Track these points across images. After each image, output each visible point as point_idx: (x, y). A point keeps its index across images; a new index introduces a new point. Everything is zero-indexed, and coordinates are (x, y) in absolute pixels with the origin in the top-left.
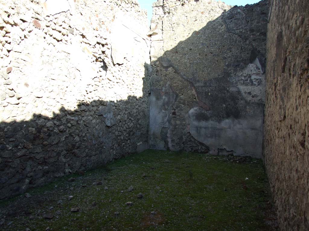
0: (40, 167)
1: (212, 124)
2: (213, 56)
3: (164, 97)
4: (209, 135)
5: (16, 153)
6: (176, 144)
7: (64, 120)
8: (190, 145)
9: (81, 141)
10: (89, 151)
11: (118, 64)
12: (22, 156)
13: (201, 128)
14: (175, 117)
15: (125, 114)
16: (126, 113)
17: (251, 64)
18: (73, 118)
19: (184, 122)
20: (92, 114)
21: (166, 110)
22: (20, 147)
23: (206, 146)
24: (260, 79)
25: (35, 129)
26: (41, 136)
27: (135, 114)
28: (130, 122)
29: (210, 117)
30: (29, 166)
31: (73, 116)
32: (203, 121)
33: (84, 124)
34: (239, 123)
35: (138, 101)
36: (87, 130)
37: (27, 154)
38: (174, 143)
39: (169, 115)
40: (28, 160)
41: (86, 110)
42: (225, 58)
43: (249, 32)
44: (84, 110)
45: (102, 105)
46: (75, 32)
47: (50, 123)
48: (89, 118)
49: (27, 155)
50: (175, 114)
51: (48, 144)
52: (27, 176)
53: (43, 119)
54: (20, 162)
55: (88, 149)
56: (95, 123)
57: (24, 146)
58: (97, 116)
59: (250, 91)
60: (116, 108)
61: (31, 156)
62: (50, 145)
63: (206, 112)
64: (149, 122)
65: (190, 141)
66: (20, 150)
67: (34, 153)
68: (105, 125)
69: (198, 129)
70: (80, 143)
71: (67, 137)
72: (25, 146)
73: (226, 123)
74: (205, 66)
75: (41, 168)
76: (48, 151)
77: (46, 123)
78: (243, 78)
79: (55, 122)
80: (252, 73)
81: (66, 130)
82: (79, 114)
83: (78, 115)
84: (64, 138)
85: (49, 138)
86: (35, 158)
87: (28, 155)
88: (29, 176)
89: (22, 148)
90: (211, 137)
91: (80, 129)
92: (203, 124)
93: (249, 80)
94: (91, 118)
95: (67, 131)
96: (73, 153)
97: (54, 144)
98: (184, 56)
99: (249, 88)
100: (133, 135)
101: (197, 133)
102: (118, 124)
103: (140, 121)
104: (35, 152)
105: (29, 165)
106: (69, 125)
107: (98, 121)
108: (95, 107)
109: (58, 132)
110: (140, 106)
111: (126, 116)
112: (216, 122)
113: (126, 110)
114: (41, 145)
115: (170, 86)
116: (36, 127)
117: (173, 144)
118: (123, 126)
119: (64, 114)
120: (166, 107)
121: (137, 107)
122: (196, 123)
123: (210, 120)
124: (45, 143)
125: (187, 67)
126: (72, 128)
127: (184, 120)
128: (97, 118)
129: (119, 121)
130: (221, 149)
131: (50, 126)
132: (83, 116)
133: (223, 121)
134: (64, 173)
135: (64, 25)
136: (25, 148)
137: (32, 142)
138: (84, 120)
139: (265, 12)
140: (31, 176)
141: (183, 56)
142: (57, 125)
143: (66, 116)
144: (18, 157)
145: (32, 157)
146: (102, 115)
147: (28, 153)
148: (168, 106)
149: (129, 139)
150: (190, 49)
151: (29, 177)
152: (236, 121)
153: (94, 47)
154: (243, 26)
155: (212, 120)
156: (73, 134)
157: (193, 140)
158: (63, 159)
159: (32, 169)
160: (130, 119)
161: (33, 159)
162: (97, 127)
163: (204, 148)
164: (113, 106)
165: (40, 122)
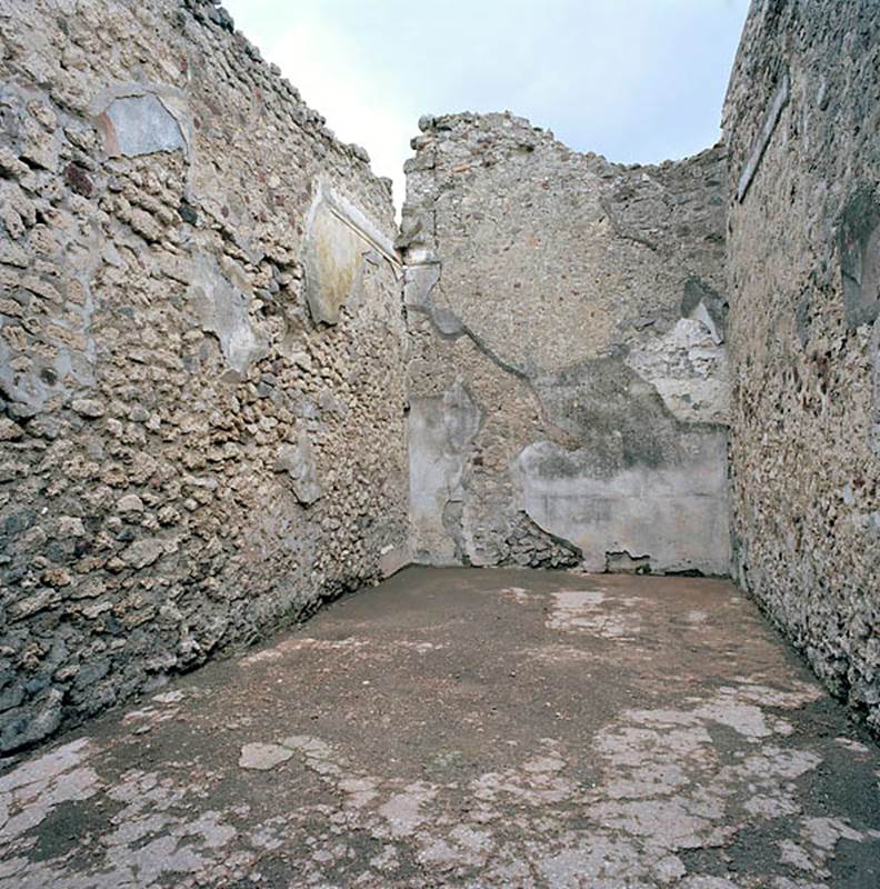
0: (99, 644)
1: (586, 486)
2: (581, 300)
3: (447, 418)
4: (580, 518)
5: (13, 603)
6: (488, 545)
7: (174, 488)
8: (528, 548)
9: (226, 551)
10: (250, 579)
11: (323, 322)
12: (37, 613)
13: (555, 497)
14: (480, 472)
15: (348, 467)
16: (350, 463)
17: (687, 321)
18: (201, 482)
19: (508, 485)
20: (257, 468)
21: (454, 451)
22: (27, 583)
23: (572, 546)
24: (713, 359)
25: (79, 520)
26: (101, 540)
27: (372, 467)
28: (361, 489)
29: (581, 467)
30: (63, 642)
31: (201, 476)
32: (562, 477)
33: (235, 500)
34: (662, 481)
35: (378, 431)
36: (245, 518)
37: (53, 606)
38: (481, 543)
39: (465, 467)
40: (59, 625)
41: (238, 458)
42: (613, 306)
43: (675, 235)
44: (233, 458)
45: (283, 441)
46: (201, 218)
47: (130, 499)
48: (249, 479)
49: (55, 609)
50: (481, 464)
51: (126, 567)
52: (54, 680)
53: (107, 488)
54: (31, 633)
55: (247, 573)
56: (265, 495)
57: (42, 579)
58: (271, 475)
59: (687, 392)
60: (322, 451)
61: (69, 610)
62: (133, 571)
63: (567, 455)
64: (408, 489)
65: (525, 536)
66: (28, 593)
67: (76, 600)
68: (296, 501)
69: (547, 500)
70: (224, 556)
71: (184, 541)
72: (47, 579)
73: (625, 482)
74: (560, 331)
75: (103, 645)
76: (123, 588)
77: (116, 501)
78: (667, 358)
79: (147, 495)
80: (691, 344)
81: (182, 518)
82: (218, 469)
83: (217, 472)
84: (174, 543)
85: (127, 547)
86: (83, 615)
87: (59, 607)
88: (63, 677)
89: (38, 587)
90: (586, 521)
91: (224, 515)
92: (561, 486)
93: (682, 363)
94: (256, 481)
95: (185, 522)
96: (202, 591)
97: (145, 566)
98: (499, 304)
99: (685, 386)
100: (368, 526)
101: (546, 512)
102: (328, 497)
103: (386, 486)
104: (83, 595)
105: (62, 638)
106: (192, 504)
107: (273, 489)
108: (266, 447)
109: (158, 526)
110: (383, 445)
111: (350, 472)
112: (596, 479)
113: (349, 457)
114: (103, 571)
115: (464, 388)
116: (84, 514)
117: (479, 546)
118: (342, 501)
119: (174, 470)
120: (456, 445)
121: (377, 446)
122: (541, 486)
123: (581, 475)
124: (116, 562)
125: (509, 334)
126: (200, 511)
127: (507, 477)
128: (271, 479)
129: (332, 488)
130: (614, 553)
131: (130, 508)
132: (231, 474)
133: (617, 475)
134: (179, 655)
135: (167, 195)
136: (48, 585)
137: (71, 565)
138: (233, 486)
139: (716, 179)
140: (70, 678)
141: (496, 305)
142: (151, 504)
143: (181, 475)
144: (21, 616)
145: (72, 614)
146: (286, 471)
147: (55, 602)
148: (462, 443)
149: (360, 538)
150: (517, 286)
151: (62, 682)
152: (653, 475)
153: (257, 269)
154: (659, 218)
155: (585, 475)
156: (204, 532)
157: (535, 532)
158: (173, 611)
159: (72, 652)
160: (361, 482)
161: (76, 619)
162: (272, 506)
163: (565, 552)
164: (315, 444)
165: (97, 496)
